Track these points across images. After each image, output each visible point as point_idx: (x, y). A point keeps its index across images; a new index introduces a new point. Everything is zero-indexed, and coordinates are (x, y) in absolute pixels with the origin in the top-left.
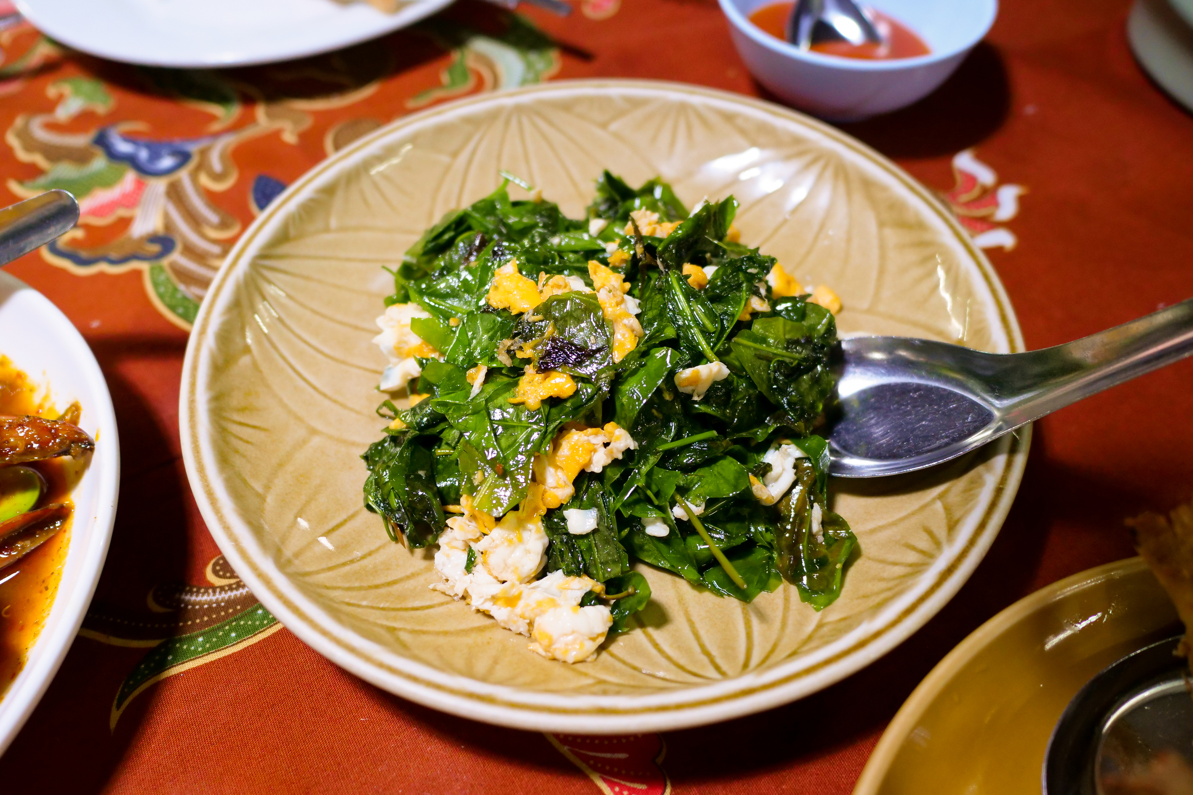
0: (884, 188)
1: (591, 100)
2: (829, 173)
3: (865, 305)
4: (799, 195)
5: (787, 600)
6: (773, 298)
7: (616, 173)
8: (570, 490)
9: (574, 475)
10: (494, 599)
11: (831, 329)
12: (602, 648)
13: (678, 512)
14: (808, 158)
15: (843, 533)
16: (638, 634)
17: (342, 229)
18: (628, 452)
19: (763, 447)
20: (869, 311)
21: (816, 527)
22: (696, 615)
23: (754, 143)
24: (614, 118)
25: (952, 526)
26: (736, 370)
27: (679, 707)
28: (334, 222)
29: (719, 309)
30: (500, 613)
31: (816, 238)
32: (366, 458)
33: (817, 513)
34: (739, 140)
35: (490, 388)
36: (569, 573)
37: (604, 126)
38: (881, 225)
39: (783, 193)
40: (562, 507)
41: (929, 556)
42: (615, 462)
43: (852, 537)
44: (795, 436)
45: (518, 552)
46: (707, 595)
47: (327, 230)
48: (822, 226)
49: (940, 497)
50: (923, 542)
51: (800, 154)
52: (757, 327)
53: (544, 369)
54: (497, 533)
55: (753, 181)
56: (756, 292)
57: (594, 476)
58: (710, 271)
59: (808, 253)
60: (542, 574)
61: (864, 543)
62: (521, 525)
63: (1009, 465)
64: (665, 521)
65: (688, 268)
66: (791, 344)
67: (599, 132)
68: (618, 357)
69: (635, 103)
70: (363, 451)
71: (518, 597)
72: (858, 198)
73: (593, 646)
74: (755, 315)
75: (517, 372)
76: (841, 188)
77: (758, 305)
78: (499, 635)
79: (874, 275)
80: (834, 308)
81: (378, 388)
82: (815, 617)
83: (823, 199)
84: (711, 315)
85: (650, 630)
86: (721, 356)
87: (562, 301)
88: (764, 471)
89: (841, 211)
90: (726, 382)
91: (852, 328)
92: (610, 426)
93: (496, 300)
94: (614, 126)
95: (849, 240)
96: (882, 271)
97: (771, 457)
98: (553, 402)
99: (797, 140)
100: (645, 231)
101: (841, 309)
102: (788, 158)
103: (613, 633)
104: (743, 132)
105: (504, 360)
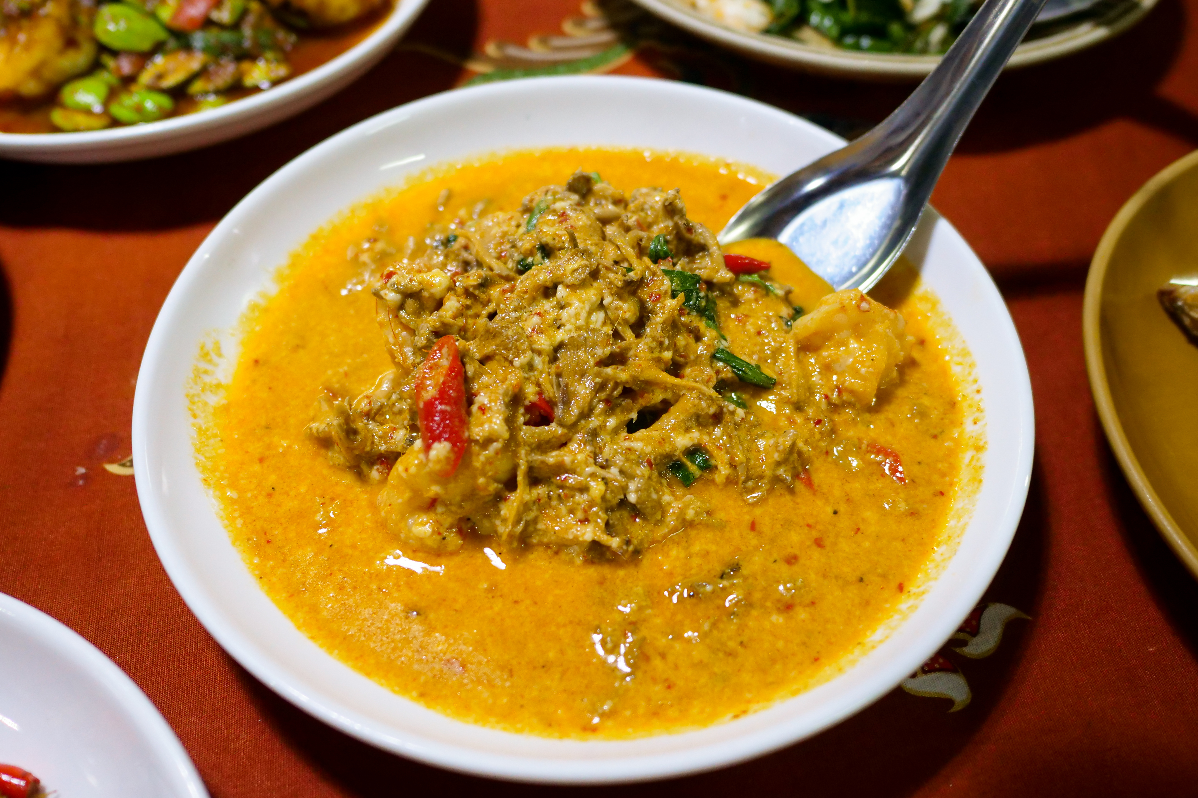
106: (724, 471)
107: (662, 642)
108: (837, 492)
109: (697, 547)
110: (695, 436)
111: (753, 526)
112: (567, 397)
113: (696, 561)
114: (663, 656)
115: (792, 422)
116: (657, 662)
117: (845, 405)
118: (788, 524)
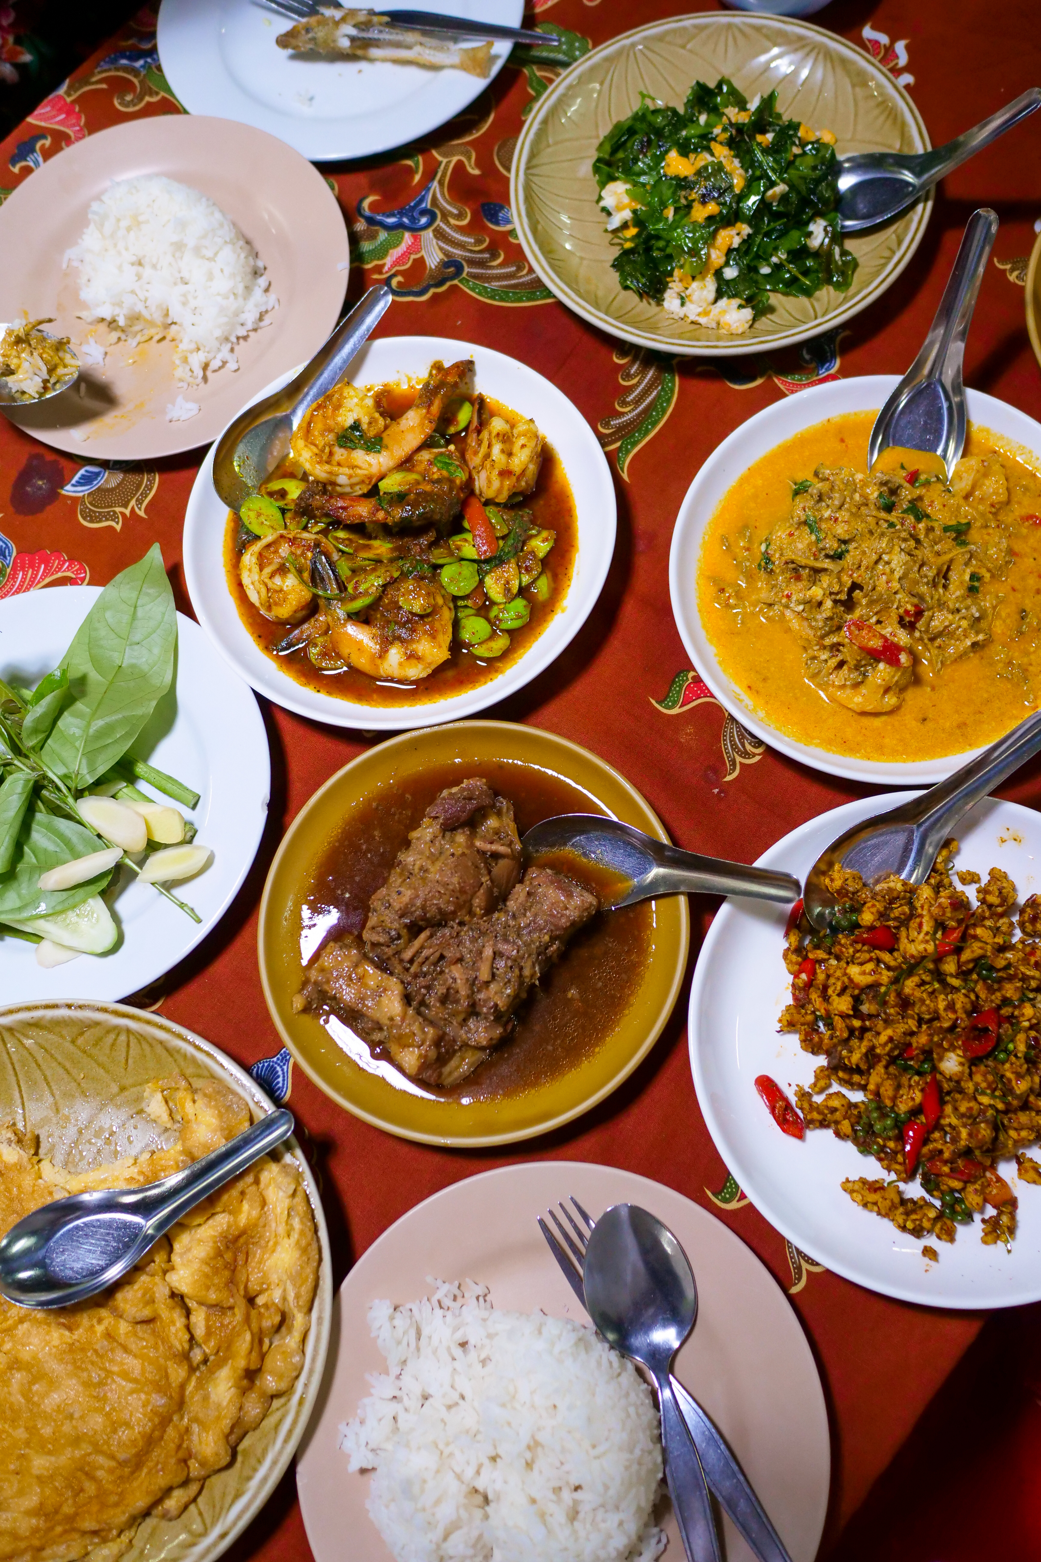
0: (853, 63)
1: (674, 31)
2: (821, 57)
3: (849, 136)
4: (804, 73)
5: (828, 293)
6: (803, 144)
7: (701, 81)
8: (723, 259)
9: (725, 251)
10: (699, 315)
11: (833, 155)
12: (751, 327)
13: (774, 260)
14: (807, 49)
15: (849, 258)
16: (764, 319)
17: (556, 143)
18: (749, 235)
19: (807, 223)
20: (852, 140)
21: (837, 257)
22: (788, 307)
23: (776, 44)
24: (688, 42)
25: (900, 243)
26: (792, 186)
27: (793, 335)
28: (551, 141)
29: (778, 157)
30: (703, 320)
31: (818, 100)
32: (613, 266)
33: (837, 250)
34: (768, 44)
35: (677, 217)
36: (729, 297)
37: (683, 47)
38: (854, 86)
39: (796, 73)
40: (721, 268)
41: (889, 259)
42: (744, 241)
43: (854, 259)
44: (821, 214)
45: (705, 293)
46: (791, 298)
47: (548, 146)
48: (820, 91)
49: (895, 232)
50: (887, 253)
51: (803, 47)
52: (797, 162)
53: (704, 203)
54: (695, 285)
55: (777, 67)
56: (794, 143)
57: (734, 249)
58: (770, 136)
59: (814, 109)
60: (716, 301)
61: (860, 261)
62: (703, 278)
63: (924, 209)
64: (769, 265)
65: (759, 138)
66: (814, 168)
67: (681, 51)
68: (737, 191)
69: (701, 28)
70: (611, 263)
71: (710, 311)
72: (839, 71)
73: (747, 325)
74: (796, 156)
75: (689, 207)
76: (829, 65)
77: (796, 150)
78: (704, 330)
79: (852, 117)
80: (832, 142)
81: (606, 231)
82: (843, 295)
83: (819, 74)
84: (775, 161)
85: (769, 316)
86: (783, 180)
87: (705, 168)
88: (809, 234)
89: (830, 80)
90: (788, 193)
91: (844, 151)
92: (738, 225)
93: (671, 172)
94: (689, 46)
95: (836, 98)
96: (856, 115)
97: (812, 227)
98: (710, 219)
99: (801, 38)
100: (734, 120)
101: (836, 141)
102: (796, 50)
103: (754, 320)
104: (767, 37)
105: (683, 202)
106: (987, 575)
107: (1026, 660)
108: (1028, 550)
109: (1003, 614)
110: (968, 572)
111: (1014, 590)
112: (921, 598)
113: (1008, 621)
114: (1031, 664)
115: (989, 534)
116: (1031, 668)
117: (999, 510)
118: (1023, 579)
